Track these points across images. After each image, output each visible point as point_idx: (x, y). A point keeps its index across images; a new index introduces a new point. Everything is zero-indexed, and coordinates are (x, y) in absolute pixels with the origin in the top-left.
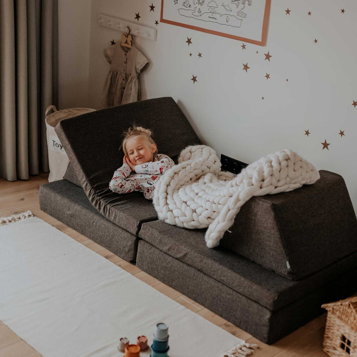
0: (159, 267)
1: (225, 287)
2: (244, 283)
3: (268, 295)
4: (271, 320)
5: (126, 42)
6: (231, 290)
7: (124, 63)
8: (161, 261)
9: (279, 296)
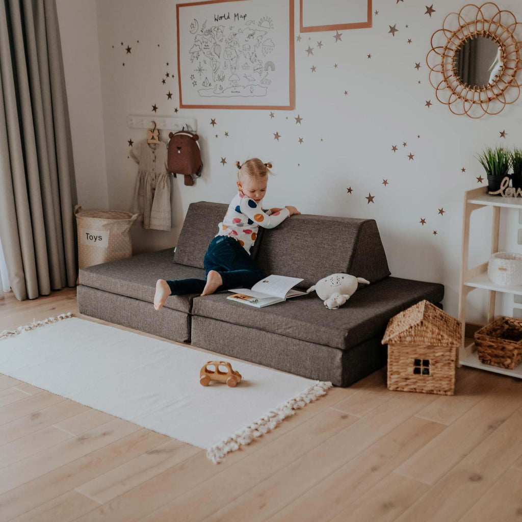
0: (217, 338)
1: (290, 339)
2: (311, 329)
3: (337, 333)
4: (343, 359)
5: (153, 138)
6: (297, 341)
7: (152, 161)
8: (218, 331)
9: (349, 333)
